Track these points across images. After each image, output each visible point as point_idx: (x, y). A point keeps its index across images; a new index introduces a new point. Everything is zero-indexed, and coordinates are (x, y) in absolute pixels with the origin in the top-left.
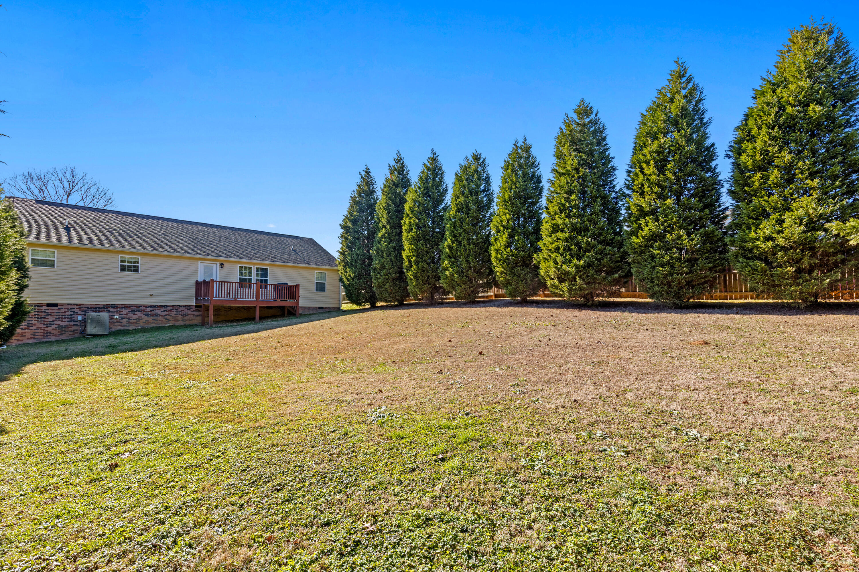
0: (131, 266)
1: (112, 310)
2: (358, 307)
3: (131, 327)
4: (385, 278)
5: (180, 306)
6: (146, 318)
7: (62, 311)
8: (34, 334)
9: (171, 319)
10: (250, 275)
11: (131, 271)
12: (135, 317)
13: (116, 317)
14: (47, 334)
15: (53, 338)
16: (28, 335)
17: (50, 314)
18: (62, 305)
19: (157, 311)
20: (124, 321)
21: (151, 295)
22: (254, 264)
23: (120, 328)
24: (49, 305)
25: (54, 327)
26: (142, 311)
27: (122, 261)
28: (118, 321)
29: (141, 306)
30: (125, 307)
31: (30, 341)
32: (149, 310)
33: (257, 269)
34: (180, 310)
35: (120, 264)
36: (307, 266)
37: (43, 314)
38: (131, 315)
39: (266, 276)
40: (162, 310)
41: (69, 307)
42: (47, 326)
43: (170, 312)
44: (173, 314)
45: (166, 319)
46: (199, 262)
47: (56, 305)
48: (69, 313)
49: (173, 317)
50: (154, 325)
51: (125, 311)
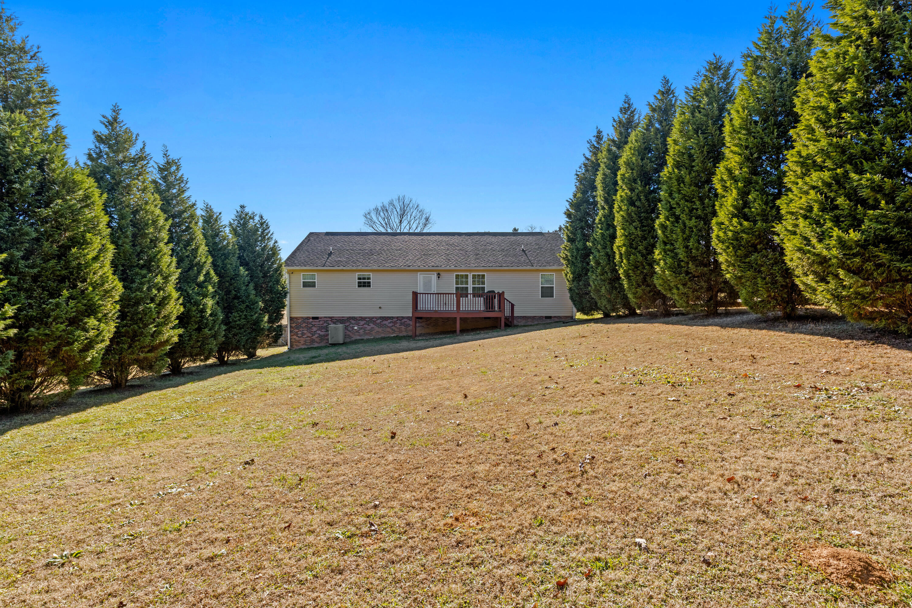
0: (364, 283)
1: (353, 322)
2: (585, 317)
3: (366, 337)
4: (601, 279)
5: (403, 318)
6: (377, 329)
7: (321, 323)
8: (305, 341)
9: (396, 330)
10: (467, 283)
11: (364, 286)
12: (369, 328)
13: (356, 328)
14: (313, 341)
15: (316, 345)
16: (302, 342)
17: (314, 325)
18: (321, 318)
19: (385, 322)
20: (361, 331)
21: (380, 308)
22: (470, 271)
23: (358, 338)
24: (314, 318)
25: (316, 335)
26: (374, 323)
27: (359, 279)
28: (357, 331)
29: (373, 318)
30: (362, 319)
31: (303, 347)
32: (379, 321)
33: (474, 277)
34: (403, 321)
35: (357, 281)
36: (529, 268)
37: (310, 326)
38: (366, 326)
39: (483, 283)
40: (389, 321)
41: (325, 319)
42: (313, 335)
43: (395, 323)
44: (398, 325)
45: (392, 330)
46: (419, 273)
47: (317, 318)
48: (325, 324)
49: (398, 328)
50: (383, 335)
51: (362, 323)
